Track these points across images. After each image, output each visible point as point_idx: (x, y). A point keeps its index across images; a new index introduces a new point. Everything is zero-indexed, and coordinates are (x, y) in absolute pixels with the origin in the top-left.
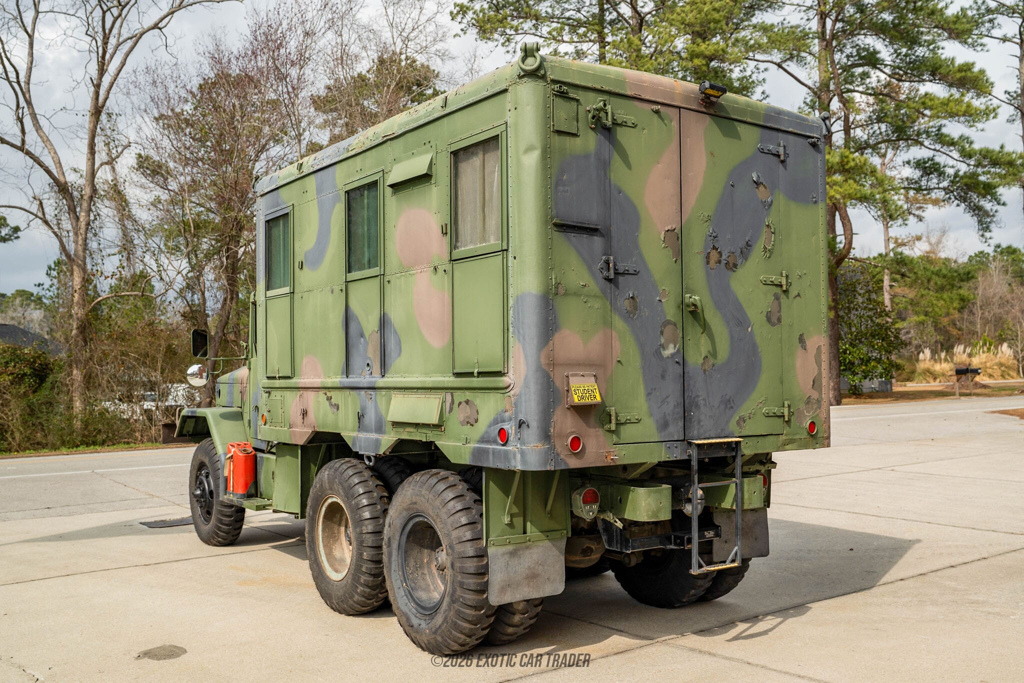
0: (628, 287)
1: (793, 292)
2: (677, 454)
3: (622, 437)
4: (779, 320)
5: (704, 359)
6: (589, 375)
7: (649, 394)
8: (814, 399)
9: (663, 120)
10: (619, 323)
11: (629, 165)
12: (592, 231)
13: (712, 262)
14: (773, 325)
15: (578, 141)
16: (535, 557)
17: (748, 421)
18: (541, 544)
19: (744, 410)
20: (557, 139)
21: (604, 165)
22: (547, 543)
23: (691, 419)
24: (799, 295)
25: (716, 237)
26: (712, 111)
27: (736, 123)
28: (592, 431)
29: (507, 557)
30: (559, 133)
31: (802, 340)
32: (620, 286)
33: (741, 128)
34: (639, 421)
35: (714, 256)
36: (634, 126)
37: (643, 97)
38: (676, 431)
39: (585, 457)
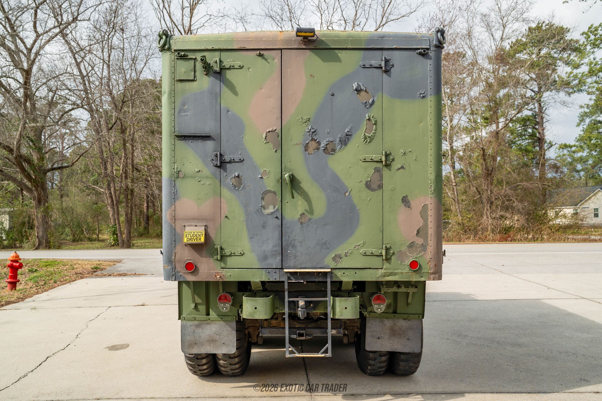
0: (234, 170)
1: (396, 165)
2: (275, 277)
3: (228, 264)
4: (380, 187)
5: (301, 215)
6: (200, 226)
7: (251, 238)
8: (417, 244)
9: (266, 60)
10: (226, 193)
11: (235, 93)
12: (206, 137)
13: (311, 150)
14: (373, 190)
15: (195, 83)
16: (214, 330)
17: (344, 258)
18: (218, 323)
19: (341, 250)
20: (180, 85)
21: (217, 96)
22: (222, 323)
23: (287, 255)
24: (402, 167)
25: (315, 132)
26: (312, 47)
27: (336, 51)
28: (204, 260)
29: (194, 327)
30: (181, 81)
31: (405, 201)
32: (228, 170)
33: (342, 54)
34: (242, 255)
35: (313, 145)
36: (241, 67)
37: (248, 47)
38: (275, 262)
39: (199, 274)
